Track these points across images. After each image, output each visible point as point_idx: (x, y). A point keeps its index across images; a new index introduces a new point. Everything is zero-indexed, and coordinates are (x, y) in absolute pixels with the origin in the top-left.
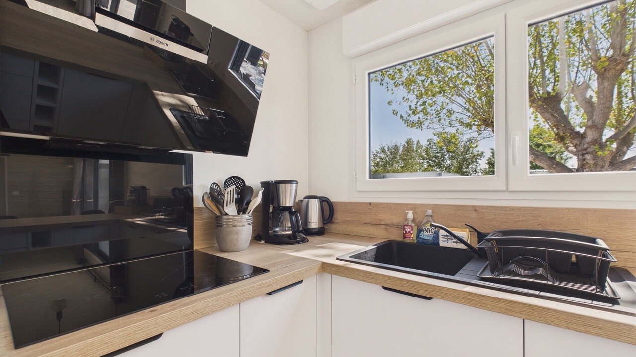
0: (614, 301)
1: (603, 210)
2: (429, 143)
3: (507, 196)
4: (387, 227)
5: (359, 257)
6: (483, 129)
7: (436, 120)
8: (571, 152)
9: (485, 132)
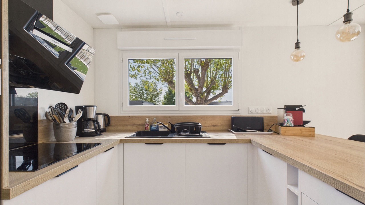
0: (202, 136)
1: (201, 116)
2: (136, 85)
3: (179, 112)
4: (137, 126)
5: (134, 135)
6: (164, 82)
7: (143, 75)
8: (194, 95)
9: (165, 84)
